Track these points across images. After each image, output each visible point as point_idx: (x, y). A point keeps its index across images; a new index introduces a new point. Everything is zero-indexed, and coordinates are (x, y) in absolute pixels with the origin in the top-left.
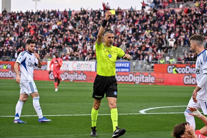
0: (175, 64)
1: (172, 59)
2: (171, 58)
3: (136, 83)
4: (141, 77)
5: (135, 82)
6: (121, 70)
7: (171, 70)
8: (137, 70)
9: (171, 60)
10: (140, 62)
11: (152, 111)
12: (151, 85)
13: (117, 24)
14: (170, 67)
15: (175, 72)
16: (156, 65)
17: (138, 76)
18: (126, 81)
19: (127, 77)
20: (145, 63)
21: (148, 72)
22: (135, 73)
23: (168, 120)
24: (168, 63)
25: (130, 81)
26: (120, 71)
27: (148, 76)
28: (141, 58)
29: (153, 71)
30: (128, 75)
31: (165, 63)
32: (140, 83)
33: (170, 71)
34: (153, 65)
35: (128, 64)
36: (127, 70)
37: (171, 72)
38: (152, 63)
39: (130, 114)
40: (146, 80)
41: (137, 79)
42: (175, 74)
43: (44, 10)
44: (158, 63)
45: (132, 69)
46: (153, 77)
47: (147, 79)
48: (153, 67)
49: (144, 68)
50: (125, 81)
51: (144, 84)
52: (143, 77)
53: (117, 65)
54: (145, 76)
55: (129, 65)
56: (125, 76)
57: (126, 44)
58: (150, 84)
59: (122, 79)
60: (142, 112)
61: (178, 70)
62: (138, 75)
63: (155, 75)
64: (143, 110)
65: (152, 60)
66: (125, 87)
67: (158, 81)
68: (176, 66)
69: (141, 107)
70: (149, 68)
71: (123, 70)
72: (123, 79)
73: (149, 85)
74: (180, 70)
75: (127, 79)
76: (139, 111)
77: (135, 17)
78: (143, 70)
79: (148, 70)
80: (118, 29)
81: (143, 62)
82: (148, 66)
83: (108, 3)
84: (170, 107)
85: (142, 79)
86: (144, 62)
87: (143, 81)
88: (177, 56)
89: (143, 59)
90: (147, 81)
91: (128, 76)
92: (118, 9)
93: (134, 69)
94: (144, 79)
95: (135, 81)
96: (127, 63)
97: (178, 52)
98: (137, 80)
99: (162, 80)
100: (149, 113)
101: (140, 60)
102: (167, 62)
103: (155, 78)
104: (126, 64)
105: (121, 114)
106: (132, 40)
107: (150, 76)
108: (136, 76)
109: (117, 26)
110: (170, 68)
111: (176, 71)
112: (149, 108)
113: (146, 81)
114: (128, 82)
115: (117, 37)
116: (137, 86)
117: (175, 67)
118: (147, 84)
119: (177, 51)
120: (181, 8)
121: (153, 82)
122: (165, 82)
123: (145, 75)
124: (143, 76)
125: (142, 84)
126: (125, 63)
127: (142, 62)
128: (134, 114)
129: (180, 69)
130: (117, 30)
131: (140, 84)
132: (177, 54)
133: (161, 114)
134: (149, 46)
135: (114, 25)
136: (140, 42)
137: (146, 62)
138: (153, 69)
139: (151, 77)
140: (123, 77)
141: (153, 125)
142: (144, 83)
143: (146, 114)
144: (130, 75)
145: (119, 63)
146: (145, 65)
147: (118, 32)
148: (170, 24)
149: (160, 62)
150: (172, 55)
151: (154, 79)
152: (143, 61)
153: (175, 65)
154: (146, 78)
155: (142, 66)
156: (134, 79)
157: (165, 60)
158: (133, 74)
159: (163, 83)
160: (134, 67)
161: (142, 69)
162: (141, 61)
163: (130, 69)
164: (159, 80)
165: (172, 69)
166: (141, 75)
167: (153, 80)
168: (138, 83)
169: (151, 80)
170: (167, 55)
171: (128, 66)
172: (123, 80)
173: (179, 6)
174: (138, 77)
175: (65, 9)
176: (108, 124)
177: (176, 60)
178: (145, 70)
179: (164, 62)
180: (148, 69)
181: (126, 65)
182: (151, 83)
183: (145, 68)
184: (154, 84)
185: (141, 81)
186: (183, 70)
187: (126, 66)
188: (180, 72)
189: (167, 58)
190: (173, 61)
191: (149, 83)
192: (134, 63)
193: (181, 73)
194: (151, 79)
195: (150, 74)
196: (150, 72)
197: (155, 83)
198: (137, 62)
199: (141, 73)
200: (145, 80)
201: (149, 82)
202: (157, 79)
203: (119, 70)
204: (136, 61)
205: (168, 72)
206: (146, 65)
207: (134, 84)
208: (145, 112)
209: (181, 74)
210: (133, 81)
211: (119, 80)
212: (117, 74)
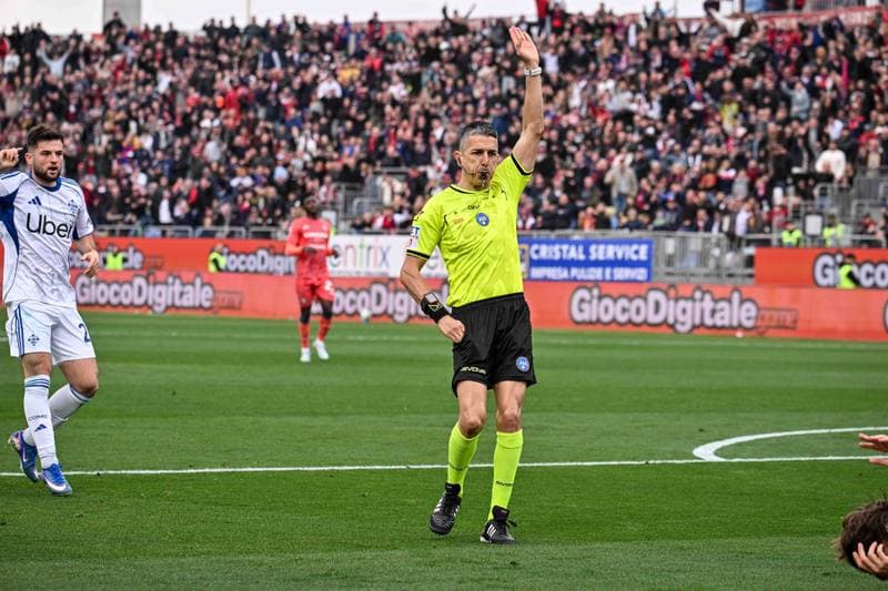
0: (847, 248)
1: (831, 225)
2: (827, 221)
3: (679, 327)
4: (698, 305)
5: (672, 326)
6: (612, 275)
7: (829, 271)
8: (683, 274)
9: (828, 232)
10: (695, 241)
11: (749, 447)
12: (742, 339)
13: (595, 76)
14: (827, 260)
15: (847, 284)
16: (765, 250)
17: (686, 299)
18: (638, 319)
19: (638, 302)
20: (718, 245)
21: (730, 283)
22: (672, 286)
23: (816, 488)
24: (816, 243)
25: (654, 319)
26: (608, 277)
27: (729, 301)
28: (701, 224)
29: (751, 276)
30: (643, 293)
31: (802, 244)
32: (694, 327)
33: (825, 276)
34: (750, 251)
35: (643, 249)
36: (641, 274)
37: (830, 281)
38: (749, 243)
39: (651, 462)
40: (722, 318)
41: (684, 313)
42: (847, 290)
43: (283, 17)
44: (775, 243)
45: (661, 268)
46: (748, 305)
47: (726, 313)
48: (750, 261)
49: (712, 264)
50: (630, 322)
51: (714, 332)
52: (708, 304)
53: (597, 250)
54: (716, 301)
55: (649, 254)
56: (631, 300)
57: (633, 164)
58: (739, 334)
59: (619, 311)
60: (706, 453)
61: (861, 274)
62: (688, 294)
63: (760, 293)
64: (708, 445)
65: (749, 231)
66: (631, 347)
67: (771, 319)
68: (850, 257)
69: (701, 430)
70: (736, 266)
71: (622, 273)
72: (624, 310)
73: (735, 337)
74: (869, 275)
75: (638, 311)
76: (693, 449)
77: (674, 48)
78: (706, 275)
79: (731, 276)
80: (602, 98)
81: (709, 239)
82: (729, 257)
84: (823, 434)
85: (702, 311)
86: (714, 240)
87: (709, 321)
88: (853, 211)
89: (708, 228)
90: (726, 322)
91: (645, 299)
92: (601, 13)
93: (670, 269)
94: (713, 312)
95: (676, 321)
96: (640, 242)
97: (860, 196)
98: (681, 318)
99: (789, 319)
100: (736, 457)
101: (696, 229)
102: (813, 237)
103: (759, 309)
104: (635, 247)
105: (616, 463)
106: (660, 145)
107: (736, 297)
108: (677, 299)
109: (595, 89)
110: (826, 266)
111: (851, 276)
112: (734, 436)
113: (719, 323)
114: (645, 323)
115: (598, 132)
116: (685, 343)
117: (848, 260)
118: (723, 332)
119: (853, 191)
120: (871, 9)
121: (749, 324)
122: (800, 325)
123: (717, 296)
124: (708, 297)
125: (702, 331)
126: (630, 242)
127: (706, 240)
128: (670, 462)
129: (868, 268)
130: (597, 102)
131: (696, 332)
132: (855, 203)
133: (784, 463)
134: (732, 173)
135: (583, 83)
136: (694, 155)
137: (719, 239)
138: (749, 271)
139: (742, 301)
140: (623, 302)
141: (753, 511)
142: (714, 327)
143: (720, 463)
144: (654, 296)
145: (607, 242)
146: (716, 252)
147: (603, 111)
148: (825, 77)
149: (780, 241)
150: (835, 211)
151: (753, 313)
152: (706, 235)
153: (846, 252)
154: (722, 310)
155: (703, 257)
156: (670, 310)
157: (804, 231)
158: (666, 293)
159: (792, 328)
160: (670, 261)
161: (703, 271)
162: (701, 234)
163: (654, 269)
164: (775, 314)
165: (834, 268)
166: (698, 295)
167: (749, 318)
168: (688, 327)
169: (744, 314)
170: (810, 209)
171: (643, 256)
172: (622, 318)
174: (688, 305)
175: (376, 15)
176: (558, 504)
178: (719, 275)
179: (799, 240)
180: (728, 269)
181: (637, 252)
182: (740, 327)
183: (718, 267)
184: (753, 333)
185: (697, 321)
186: (883, 275)
187: (634, 257)
188: (867, 282)
189: (814, 224)
190: (840, 234)
191: (731, 328)
192: (670, 245)
193: (875, 286)
194: (739, 313)
195: (736, 289)
196: (739, 281)
197: (757, 331)
198: (684, 239)
199: (698, 288)
200: (718, 315)
201: (735, 323)
202: (767, 314)
203: (604, 274)
204: (680, 233)
205: (816, 284)
206: (722, 253)
207: (670, 331)
208: (717, 453)
209: (875, 292)
210: (665, 322)
211: (606, 318)
212: (596, 292)
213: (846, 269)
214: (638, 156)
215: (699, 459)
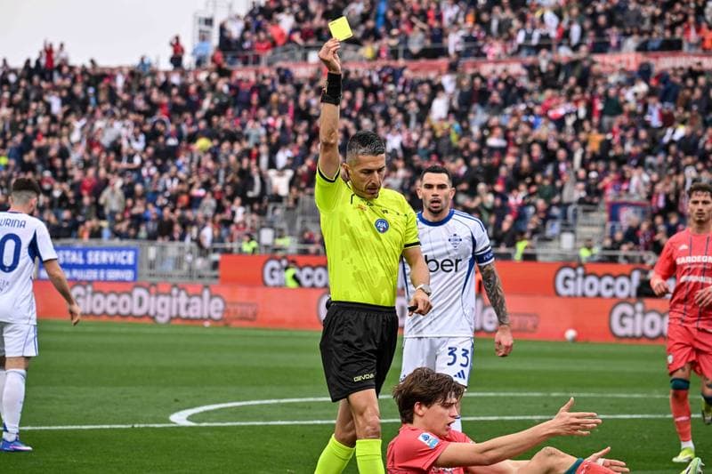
0: (292, 255)
1: (280, 237)
2: (278, 234)
3: (159, 319)
4: (175, 300)
5: (153, 318)
6: (105, 275)
7: (275, 274)
8: (161, 276)
10: (173, 249)
11: (215, 415)
12: (209, 328)
13: (92, 116)
14: (274, 264)
15: (292, 284)
16: (228, 257)
19: (125, 298)
20: (191, 252)
21: (200, 282)
22: (154, 284)
23: (267, 447)
24: (269, 251)
25: (138, 311)
26: (102, 276)
27: (201, 296)
28: (177, 235)
29: (216, 277)
30: (129, 290)
31: (257, 252)
32: (171, 318)
33: (272, 277)
34: (216, 257)
35: (131, 255)
36: (128, 275)
37: (276, 281)
38: (215, 250)
39: (136, 426)
40: (195, 311)
41: (163, 307)
44: (236, 251)
45: (144, 270)
46: (217, 301)
47: (198, 307)
48: (215, 265)
49: (185, 267)
50: (118, 314)
51: (188, 323)
52: (183, 299)
53: (93, 256)
54: (189, 296)
55: (136, 258)
56: (118, 295)
57: (123, 187)
58: (207, 324)
59: (109, 304)
60: (180, 418)
61: (303, 276)
63: (225, 291)
64: (182, 413)
65: (213, 241)
66: (121, 334)
67: (235, 312)
68: (293, 262)
69: (176, 400)
70: (205, 269)
71: (113, 275)
73: (203, 326)
74: (308, 277)
75: (125, 305)
76: (168, 416)
77: (155, 96)
78: (182, 276)
79: (200, 277)
80: (97, 133)
81: (183, 248)
82: (200, 263)
83: (62, 46)
84: (274, 404)
85: (178, 305)
86: (187, 249)
87: (183, 314)
88: (298, 226)
89: (182, 238)
90: (198, 315)
93: (152, 272)
94: (188, 306)
95: (156, 313)
96: (128, 249)
97: (303, 213)
98: (160, 311)
99: (250, 311)
100: (203, 421)
101: (172, 239)
102: (267, 247)
103: (225, 303)
104: (124, 254)
105: (108, 427)
106: (144, 172)
107: (206, 294)
109: (93, 125)
110: (273, 270)
111: (295, 278)
112: (204, 405)
113: (192, 315)
114: (130, 315)
115: (95, 161)
116: (164, 331)
117: (291, 265)
118: (196, 323)
119: (298, 210)
120: (313, 65)
121: (217, 316)
122: (259, 316)
123: (191, 292)
124: (183, 294)
125: (178, 322)
126: (120, 249)
127: (180, 249)
128: (151, 426)
129: (307, 271)
130: (93, 138)
131: (173, 322)
132: (299, 219)
133: (243, 427)
134: (202, 192)
135: (83, 121)
136: (172, 178)
137: (191, 248)
138: (215, 273)
140: (112, 298)
141: (217, 465)
142: (188, 319)
144: (138, 292)
145: (101, 250)
146: (189, 258)
147: (98, 144)
148: (275, 118)
149: (240, 249)
150: (284, 225)
151: (221, 306)
152: (181, 244)
153: (291, 259)
154: (194, 304)
155: (179, 262)
156: (152, 304)
157: (258, 242)
158: (148, 290)
159: (251, 319)
160: (152, 265)
161: (178, 272)
162: (177, 244)
163: (140, 270)
164: (239, 309)
165: (280, 270)
166: (175, 291)
167: (217, 311)
169: (213, 308)
170: (264, 224)
171: (130, 261)
172: (111, 311)
173: (305, 58)
176: (61, 460)
177: (296, 240)
178: (191, 277)
179: (254, 249)
180: (198, 271)
181: (125, 258)
182: (210, 318)
183: (190, 270)
184: (221, 324)
185: (174, 313)
186: (320, 277)
187: (123, 262)
188: (306, 283)
189: (267, 236)
191: (202, 319)
192: (152, 252)
193: (313, 286)
194: (209, 306)
196: (207, 281)
197: (225, 322)
198: (163, 248)
199: (175, 285)
200: (191, 309)
201: (206, 315)
202: (232, 308)
203: (98, 274)
204: (160, 241)
205: (265, 284)
206: (194, 259)
207: (151, 322)
208: (190, 418)
209: (313, 290)
210: (147, 315)
211: (98, 311)
212: (89, 289)
213: (291, 272)
214: (128, 180)
215: (175, 423)
